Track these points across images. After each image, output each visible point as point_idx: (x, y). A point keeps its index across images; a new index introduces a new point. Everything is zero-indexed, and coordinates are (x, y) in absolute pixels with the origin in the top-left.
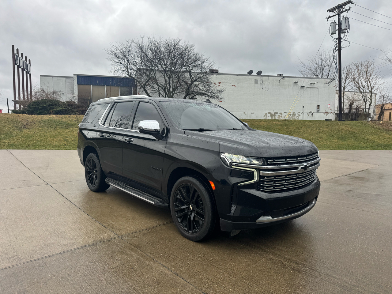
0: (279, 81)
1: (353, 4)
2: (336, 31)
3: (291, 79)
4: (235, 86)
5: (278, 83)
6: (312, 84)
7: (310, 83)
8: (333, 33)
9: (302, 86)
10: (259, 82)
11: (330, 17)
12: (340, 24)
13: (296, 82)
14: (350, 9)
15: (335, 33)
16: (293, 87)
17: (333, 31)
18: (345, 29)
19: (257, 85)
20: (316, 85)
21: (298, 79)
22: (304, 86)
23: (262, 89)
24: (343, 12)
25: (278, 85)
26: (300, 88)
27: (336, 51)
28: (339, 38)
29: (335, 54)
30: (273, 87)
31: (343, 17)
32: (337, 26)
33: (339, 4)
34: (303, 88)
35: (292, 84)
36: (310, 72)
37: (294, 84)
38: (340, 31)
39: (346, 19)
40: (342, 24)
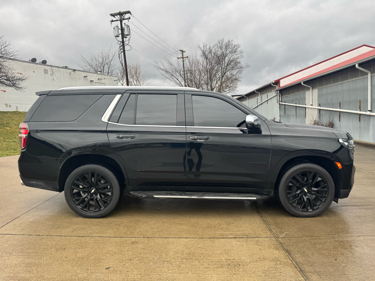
0: (70, 73)
1: (131, 14)
2: (119, 35)
3: (80, 72)
4: (21, 74)
5: (69, 76)
6: (100, 80)
7: (98, 78)
8: (117, 36)
9: (91, 81)
10: (49, 73)
11: (112, 21)
12: (122, 29)
13: (86, 76)
14: (129, 18)
15: (119, 36)
16: (83, 81)
17: (117, 34)
18: (127, 35)
19: (46, 75)
20: (103, 81)
21: (87, 73)
22: (93, 81)
23: (53, 80)
24: (124, 19)
25: (69, 78)
26: (89, 82)
27: (121, 52)
28: (123, 42)
29: (120, 55)
30: (64, 79)
31: (125, 24)
32: (120, 31)
33: (120, 12)
34: (92, 83)
35: (82, 78)
36: (91, 68)
37: (84, 78)
38: (123, 36)
39: (127, 26)
40: (124, 30)
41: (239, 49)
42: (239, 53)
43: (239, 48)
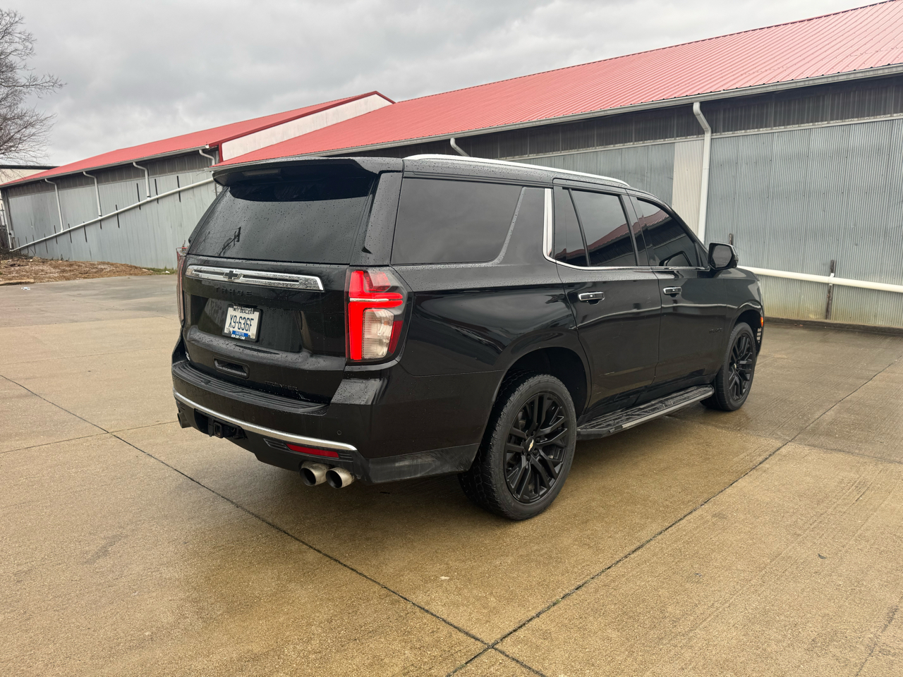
41: (18, 28)
42: (20, 38)
43: (19, 25)
